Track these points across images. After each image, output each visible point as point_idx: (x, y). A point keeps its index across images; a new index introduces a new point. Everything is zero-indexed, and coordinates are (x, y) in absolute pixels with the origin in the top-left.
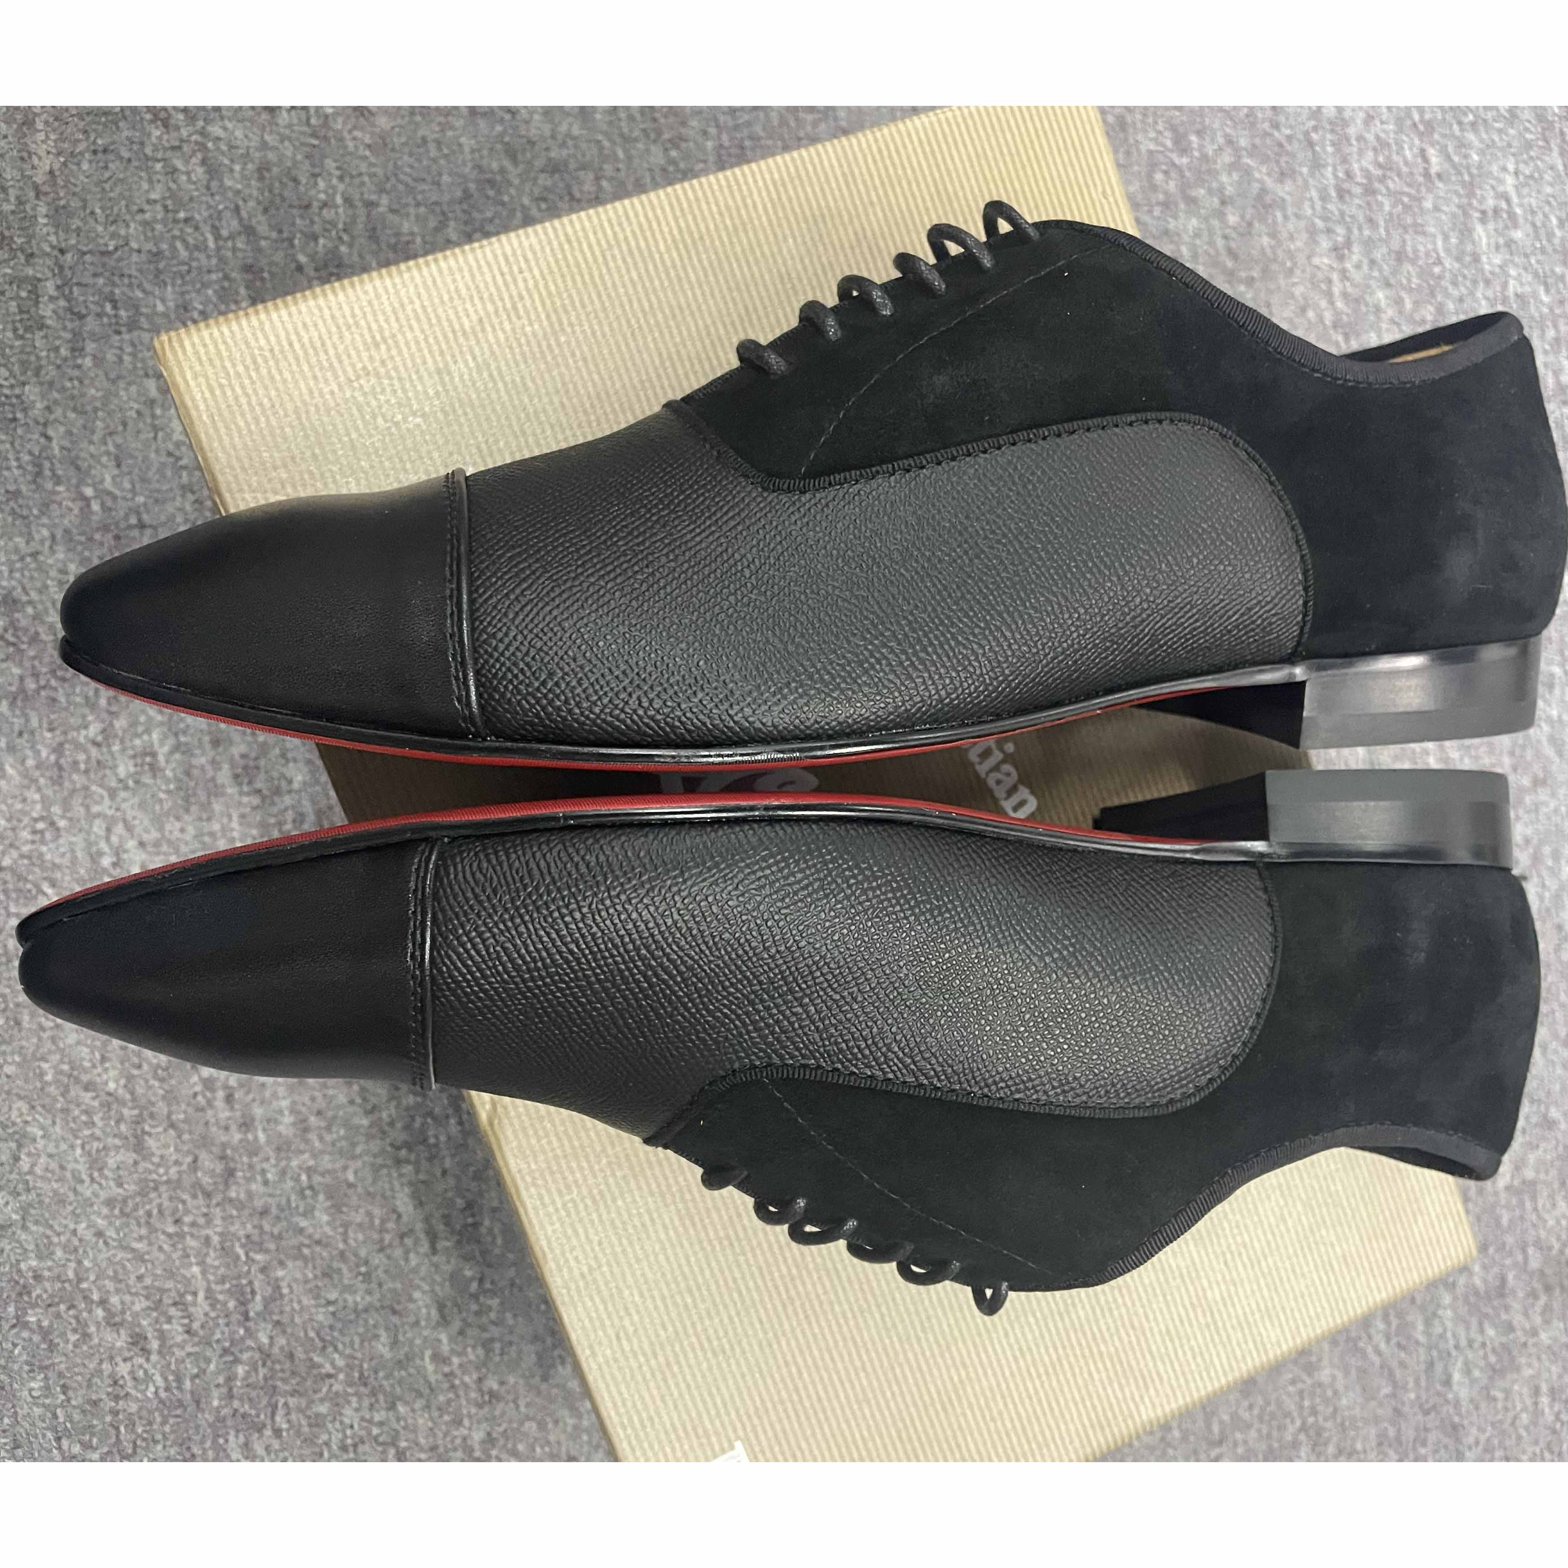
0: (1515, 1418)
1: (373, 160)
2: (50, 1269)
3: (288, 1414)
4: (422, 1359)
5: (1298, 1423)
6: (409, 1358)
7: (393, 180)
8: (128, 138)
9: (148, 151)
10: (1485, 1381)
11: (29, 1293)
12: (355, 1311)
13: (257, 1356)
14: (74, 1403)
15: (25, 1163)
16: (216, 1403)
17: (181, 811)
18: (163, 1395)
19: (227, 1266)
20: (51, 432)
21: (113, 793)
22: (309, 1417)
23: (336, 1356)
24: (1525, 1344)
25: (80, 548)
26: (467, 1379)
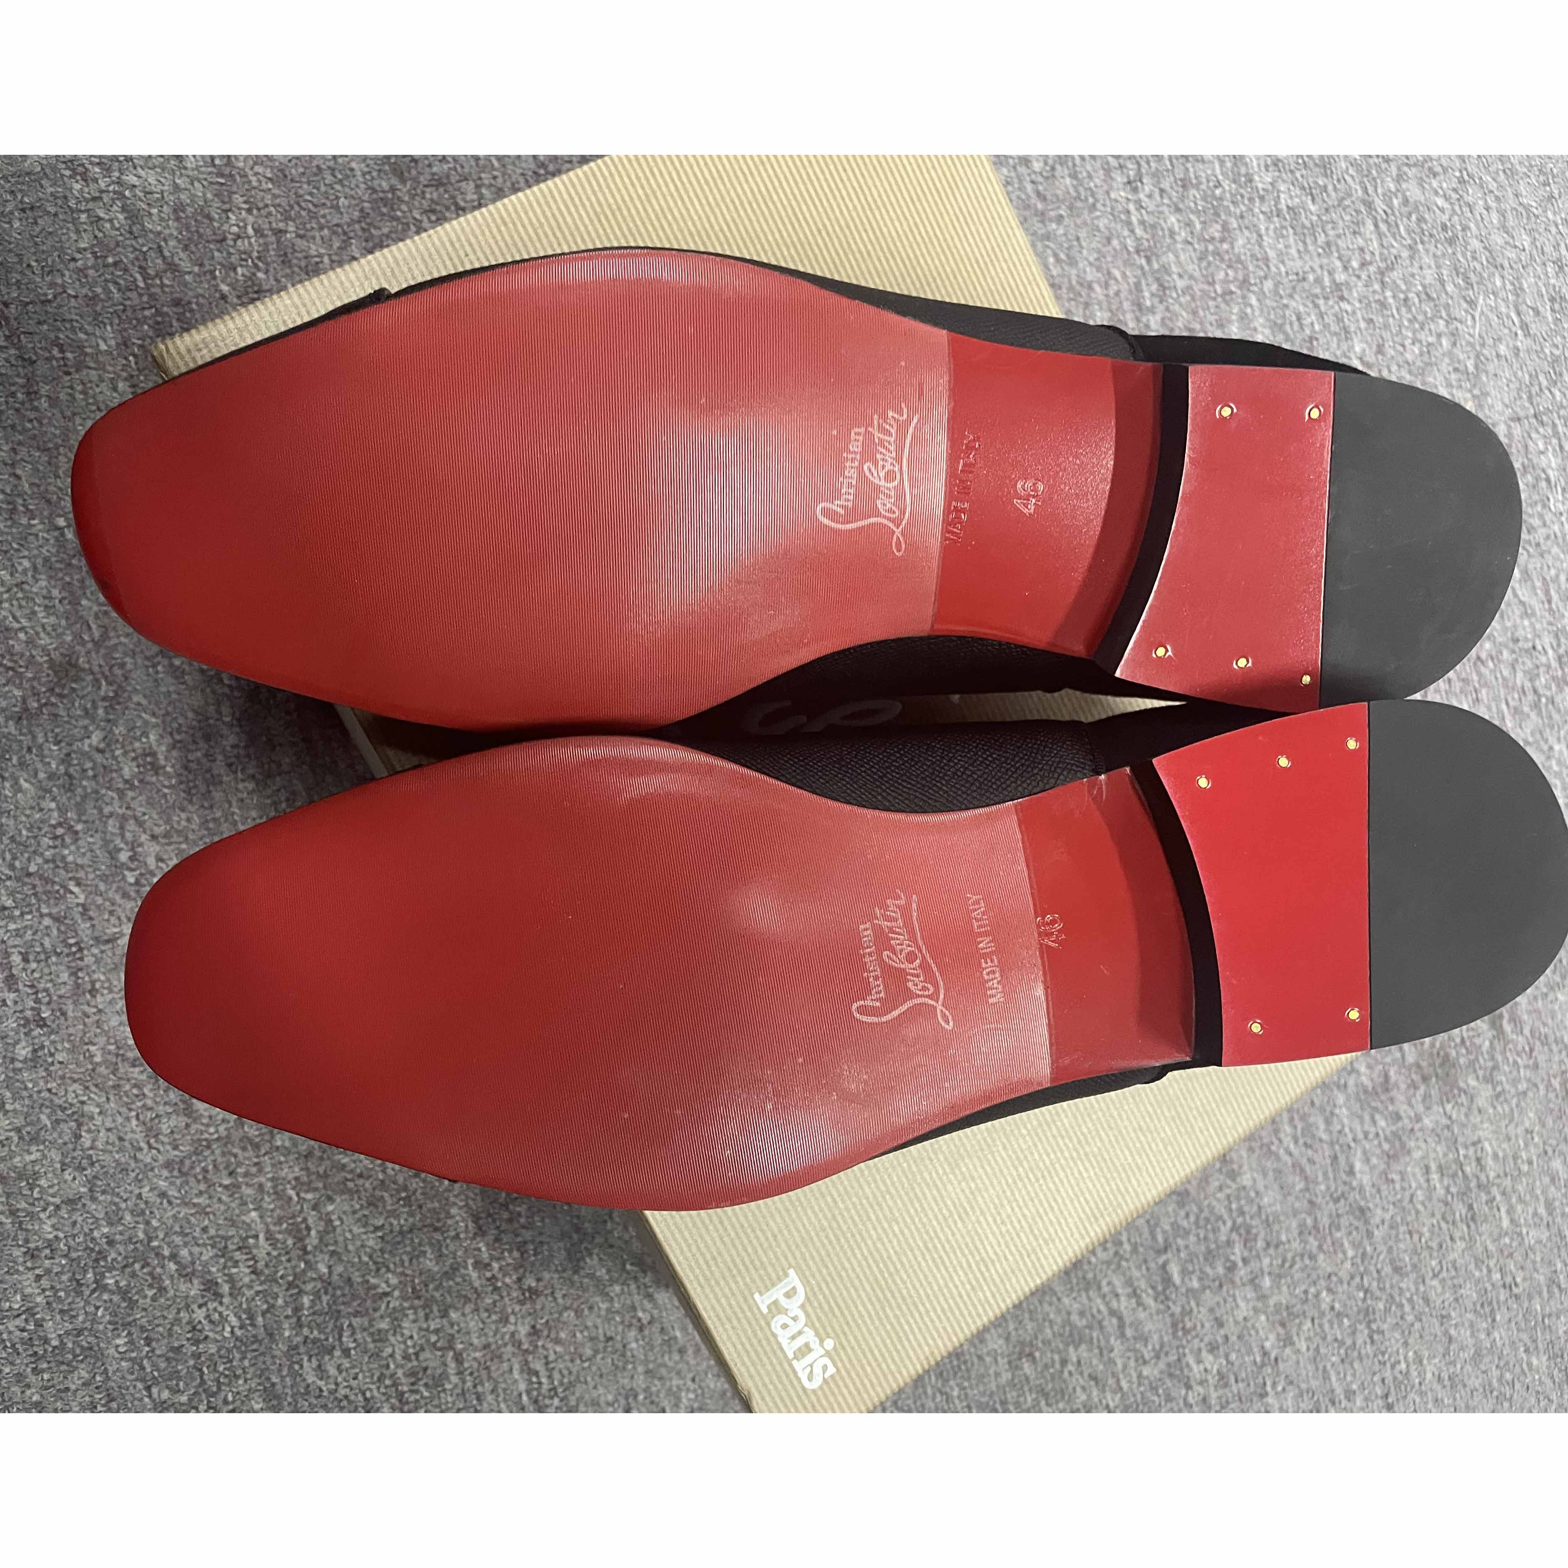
0: (1412, 1196)
1: (276, 191)
2: (121, 1233)
3: (353, 1334)
4: (466, 1268)
5: (1229, 1224)
6: (455, 1268)
7: (297, 208)
8: (52, 194)
9: (72, 203)
10: (1383, 1166)
11: (105, 1258)
12: (401, 1233)
13: (319, 1285)
14: (158, 1352)
15: (86, 1140)
16: (287, 1334)
17: (186, 803)
18: (239, 1333)
19: (282, 1208)
20: (19, 472)
21: (121, 793)
22: (372, 1334)
23: (390, 1275)
24: (1412, 1130)
25: (60, 575)
26: (507, 1280)
